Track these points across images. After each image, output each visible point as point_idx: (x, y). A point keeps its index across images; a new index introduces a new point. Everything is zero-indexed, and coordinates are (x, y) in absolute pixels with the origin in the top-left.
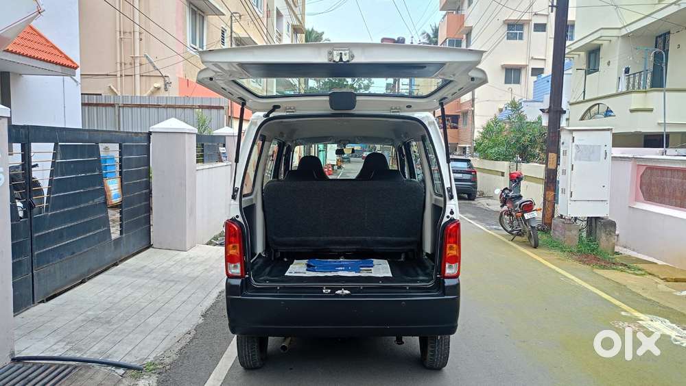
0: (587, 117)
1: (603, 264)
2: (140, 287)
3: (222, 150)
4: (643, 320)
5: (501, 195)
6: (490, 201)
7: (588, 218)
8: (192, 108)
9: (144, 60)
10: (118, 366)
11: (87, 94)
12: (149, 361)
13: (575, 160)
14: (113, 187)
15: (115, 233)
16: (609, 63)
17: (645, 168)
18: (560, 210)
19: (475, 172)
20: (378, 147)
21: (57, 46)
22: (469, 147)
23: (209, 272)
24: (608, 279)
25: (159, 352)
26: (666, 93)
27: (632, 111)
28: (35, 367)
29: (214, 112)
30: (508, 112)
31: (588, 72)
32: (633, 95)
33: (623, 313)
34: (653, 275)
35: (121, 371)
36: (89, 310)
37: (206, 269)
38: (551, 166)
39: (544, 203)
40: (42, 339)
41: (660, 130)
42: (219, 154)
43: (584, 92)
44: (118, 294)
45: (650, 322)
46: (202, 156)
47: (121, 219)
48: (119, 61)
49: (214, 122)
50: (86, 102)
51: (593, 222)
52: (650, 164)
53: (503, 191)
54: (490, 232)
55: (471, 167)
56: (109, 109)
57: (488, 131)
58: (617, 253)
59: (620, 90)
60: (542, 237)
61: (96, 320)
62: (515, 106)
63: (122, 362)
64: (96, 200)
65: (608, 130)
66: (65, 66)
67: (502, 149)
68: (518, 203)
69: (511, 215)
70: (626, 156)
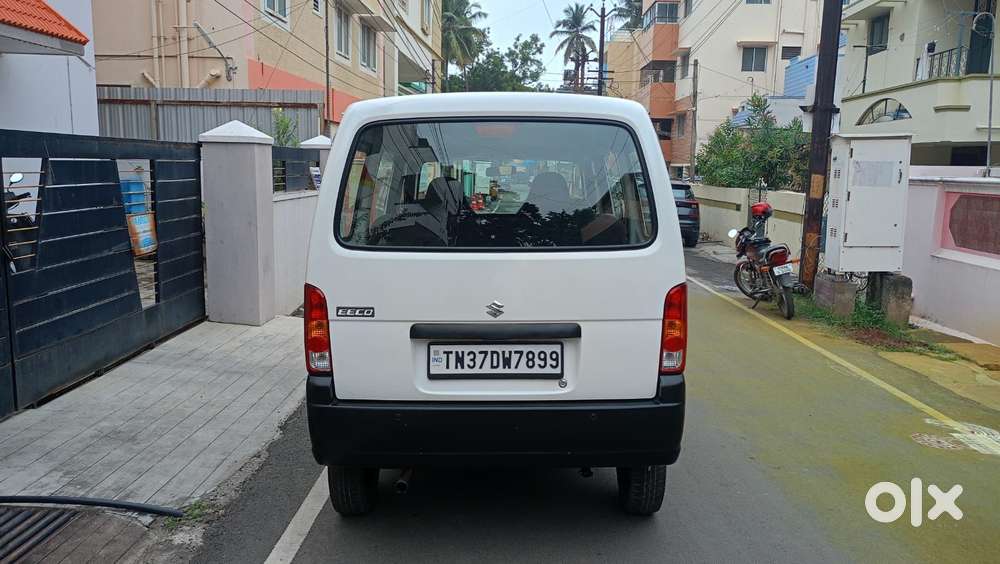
0: (867, 121)
1: (892, 343)
2: (186, 383)
3: (314, 170)
4: (959, 433)
5: (738, 239)
6: (718, 248)
7: (870, 273)
8: (268, 106)
9: (194, 32)
10: (143, 510)
11: (108, 86)
12: (193, 501)
13: (853, 185)
14: (142, 227)
15: (147, 297)
16: (902, 37)
17: (958, 195)
18: (827, 261)
19: (697, 204)
20: (552, 164)
21: (53, 8)
22: (687, 167)
23: (293, 358)
24: (900, 367)
25: (209, 487)
26: (994, 82)
27: (937, 110)
28: (10, 514)
29: (302, 112)
30: (749, 111)
31: (870, 51)
32: (941, 86)
33: (928, 421)
34: (968, 360)
35: (147, 519)
36: (105, 419)
37: (289, 354)
38: (815, 194)
39: (803, 251)
40: (25, 467)
41: (983, 138)
42: (310, 177)
43: (864, 81)
44: (151, 393)
45: (971, 435)
46: (284, 180)
47: (157, 278)
48: (155, 34)
49: (302, 128)
50: (106, 97)
51: (877, 279)
52: (966, 191)
53: (741, 233)
54: (720, 295)
55: (690, 196)
56: (142, 108)
57: (718, 142)
58: (912, 327)
59: (919, 77)
60: (799, 303)
61: (114, 436)
62: (759, 104)
63: (151, 504)
64: (114, 249)
65: (905, 137)
66: (66, 39)
67: (738, 169)
68: (764, 251)
69: (752, 269)
70: (929, 178)
